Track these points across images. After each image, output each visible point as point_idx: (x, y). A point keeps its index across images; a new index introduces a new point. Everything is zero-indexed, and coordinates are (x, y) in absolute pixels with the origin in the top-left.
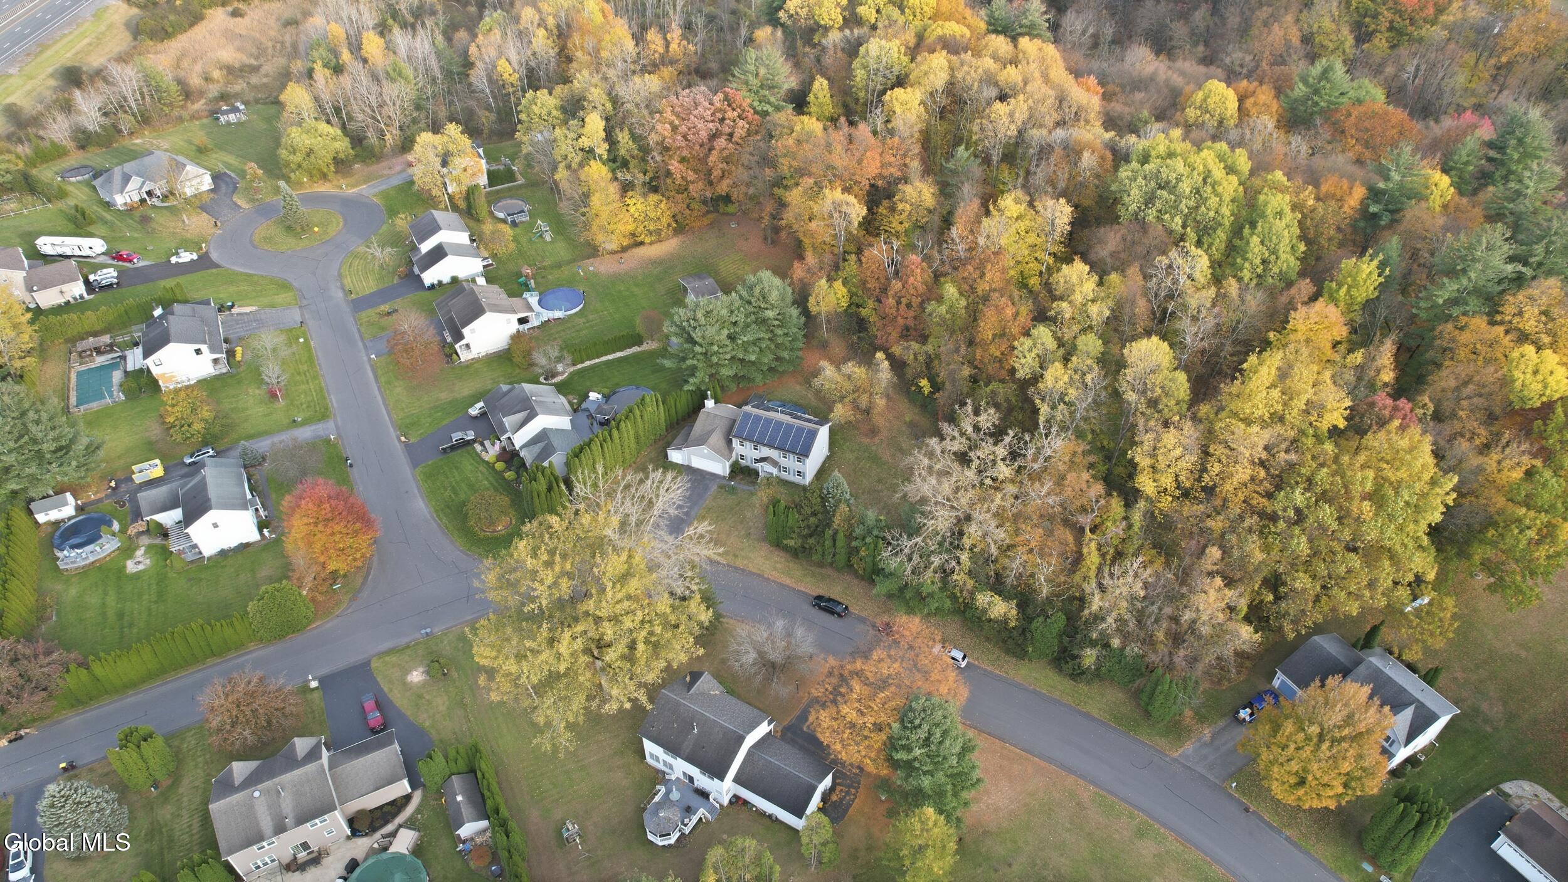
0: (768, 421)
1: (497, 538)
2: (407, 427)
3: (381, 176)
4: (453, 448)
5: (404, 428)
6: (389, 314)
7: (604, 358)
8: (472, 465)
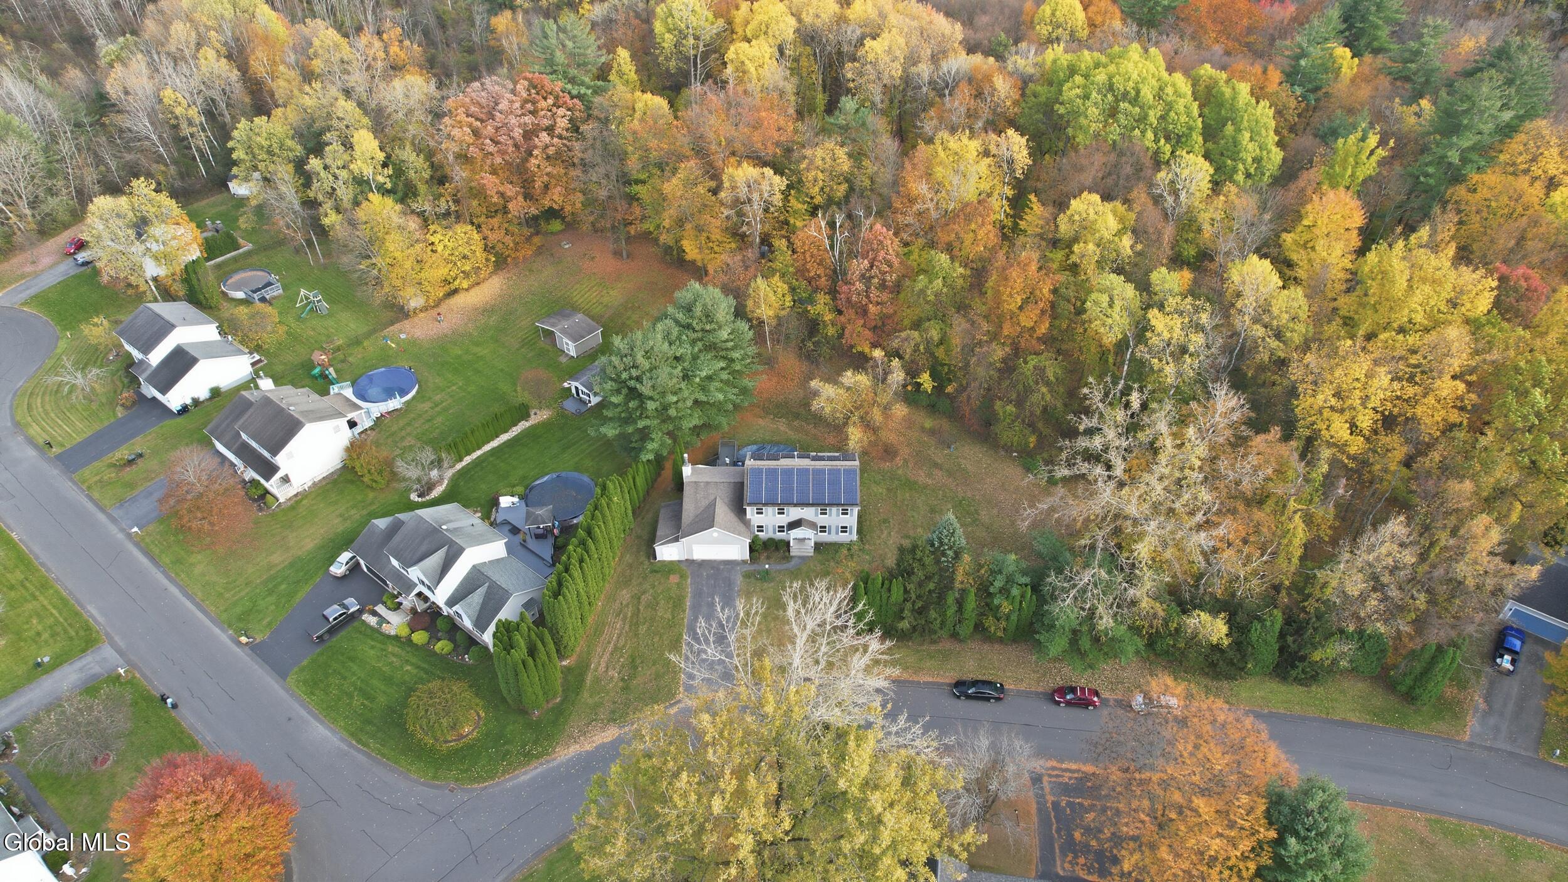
0: (788, 472)
1: (469, 747)
2: (240, 619)
3: (23, 276)
4: (332, 631)
5: (240, 623)
6: (131, 462)
7: (487, 448)
8: (373, 647)
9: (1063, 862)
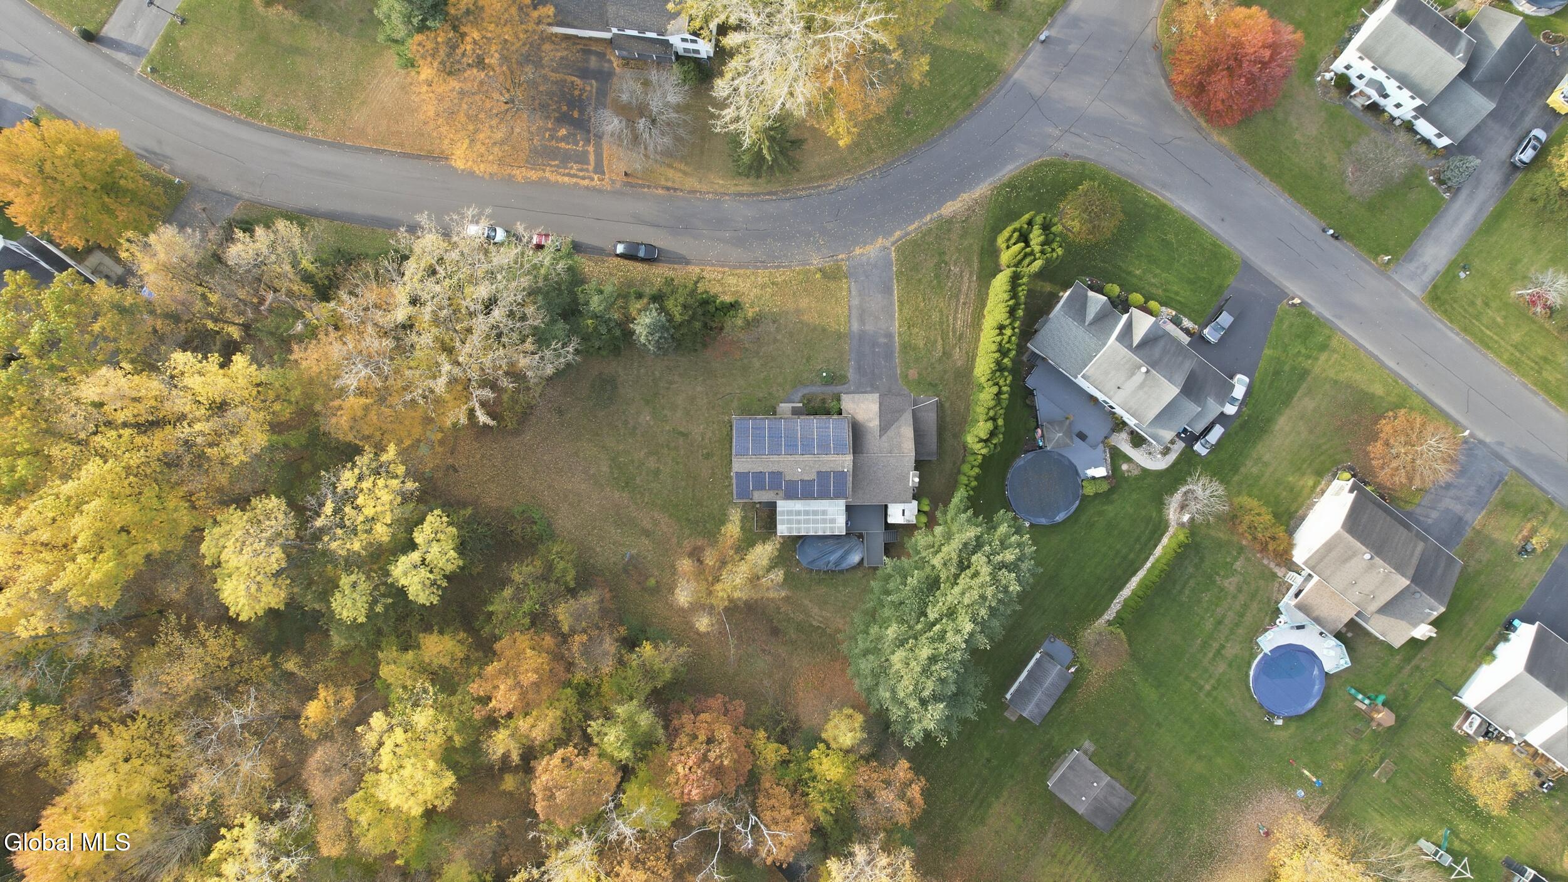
1: (1062, 194)
2: (1312, 327)
5: (1309, 321)
8: (1177, 293)
9: (591, 91)
